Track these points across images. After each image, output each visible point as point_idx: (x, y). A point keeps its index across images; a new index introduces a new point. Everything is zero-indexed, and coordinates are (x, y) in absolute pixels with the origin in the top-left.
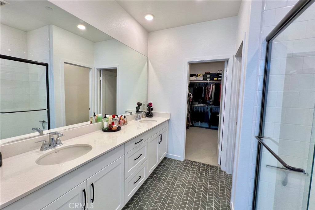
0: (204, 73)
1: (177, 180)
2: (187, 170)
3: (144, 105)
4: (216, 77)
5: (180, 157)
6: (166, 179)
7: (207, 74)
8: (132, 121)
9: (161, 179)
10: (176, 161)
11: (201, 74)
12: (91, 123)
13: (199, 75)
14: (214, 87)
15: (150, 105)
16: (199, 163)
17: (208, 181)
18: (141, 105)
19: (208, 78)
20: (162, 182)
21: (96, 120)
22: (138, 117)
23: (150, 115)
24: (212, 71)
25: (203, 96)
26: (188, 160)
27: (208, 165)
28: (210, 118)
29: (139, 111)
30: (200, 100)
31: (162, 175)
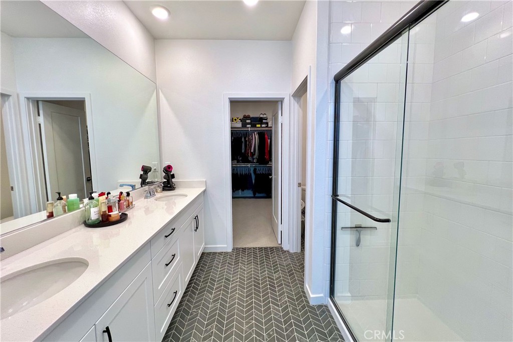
0: (241, 117)
1: (229, 281)
2: (241, 263)
3: (155, 169)
4: (260, 123)
5: (226, 246)
6: (214, 285)
7: (246, 117)
8: (138, 200)
9: (206, 287)
10: (221, 253)
11: (238, 118)
12: (51, 215)
13: (235, 120)
14: (257, 137)
15: (168, 169)
16: (253, 248)
17: (272, 270)
18: (150, 171)
19: (249, 124)
20: (208, 291)
21: (64, 207)
22: (150, 193)
23: (170, 187)
24: (253, 114)
25: (243, 151)
26: (237, 249)
27: (266, 249)
28: (254, 181)
29: (147, 181)
30: (239, 157)
31: (205, 281)
